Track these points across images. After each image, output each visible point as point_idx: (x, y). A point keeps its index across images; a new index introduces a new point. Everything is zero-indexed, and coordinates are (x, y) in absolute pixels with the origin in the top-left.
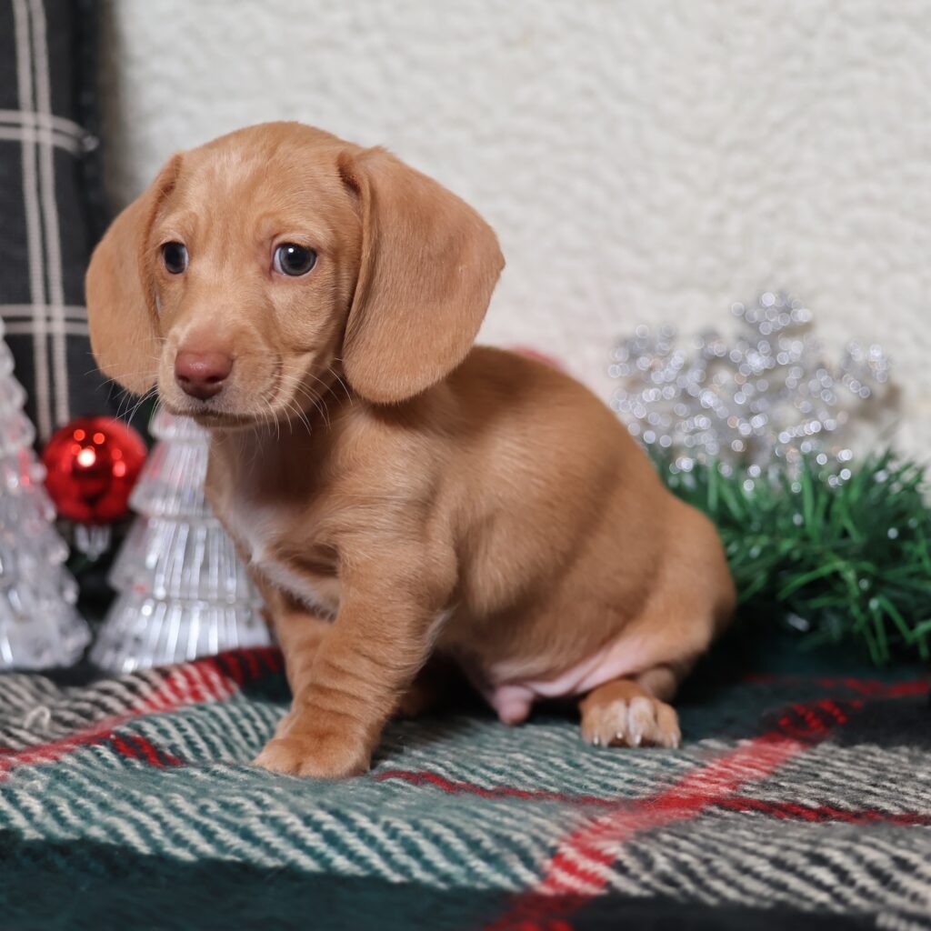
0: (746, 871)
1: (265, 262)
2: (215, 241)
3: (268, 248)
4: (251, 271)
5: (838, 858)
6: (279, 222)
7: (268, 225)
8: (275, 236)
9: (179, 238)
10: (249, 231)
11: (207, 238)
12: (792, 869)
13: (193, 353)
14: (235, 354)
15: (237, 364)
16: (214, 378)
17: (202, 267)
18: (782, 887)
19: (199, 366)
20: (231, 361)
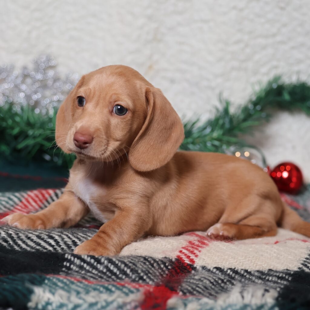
0: (29, 238)
1: (110, 109)
2: (95, 99)
3: (113, 105)
4: (106, 111)
5: (57, 237)
6: (118, 97)
7: (114, 97)
8: (116, 101)
9: (83, 95)
10: (108, 98)
11: (93, 97)
12: (43, 239)
13: (81, 133)
14: (94, 136)
15: (94, 139)
16: (86, 143)
17: (89, 106)
18: (39, 244)
19: (82, 138)
20: (93, 138)
